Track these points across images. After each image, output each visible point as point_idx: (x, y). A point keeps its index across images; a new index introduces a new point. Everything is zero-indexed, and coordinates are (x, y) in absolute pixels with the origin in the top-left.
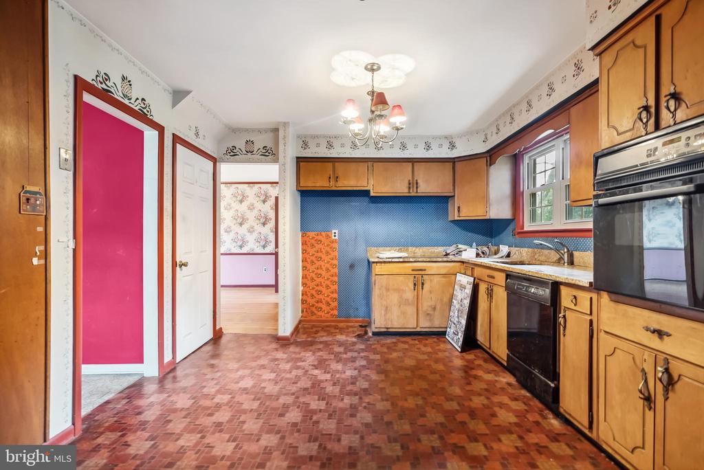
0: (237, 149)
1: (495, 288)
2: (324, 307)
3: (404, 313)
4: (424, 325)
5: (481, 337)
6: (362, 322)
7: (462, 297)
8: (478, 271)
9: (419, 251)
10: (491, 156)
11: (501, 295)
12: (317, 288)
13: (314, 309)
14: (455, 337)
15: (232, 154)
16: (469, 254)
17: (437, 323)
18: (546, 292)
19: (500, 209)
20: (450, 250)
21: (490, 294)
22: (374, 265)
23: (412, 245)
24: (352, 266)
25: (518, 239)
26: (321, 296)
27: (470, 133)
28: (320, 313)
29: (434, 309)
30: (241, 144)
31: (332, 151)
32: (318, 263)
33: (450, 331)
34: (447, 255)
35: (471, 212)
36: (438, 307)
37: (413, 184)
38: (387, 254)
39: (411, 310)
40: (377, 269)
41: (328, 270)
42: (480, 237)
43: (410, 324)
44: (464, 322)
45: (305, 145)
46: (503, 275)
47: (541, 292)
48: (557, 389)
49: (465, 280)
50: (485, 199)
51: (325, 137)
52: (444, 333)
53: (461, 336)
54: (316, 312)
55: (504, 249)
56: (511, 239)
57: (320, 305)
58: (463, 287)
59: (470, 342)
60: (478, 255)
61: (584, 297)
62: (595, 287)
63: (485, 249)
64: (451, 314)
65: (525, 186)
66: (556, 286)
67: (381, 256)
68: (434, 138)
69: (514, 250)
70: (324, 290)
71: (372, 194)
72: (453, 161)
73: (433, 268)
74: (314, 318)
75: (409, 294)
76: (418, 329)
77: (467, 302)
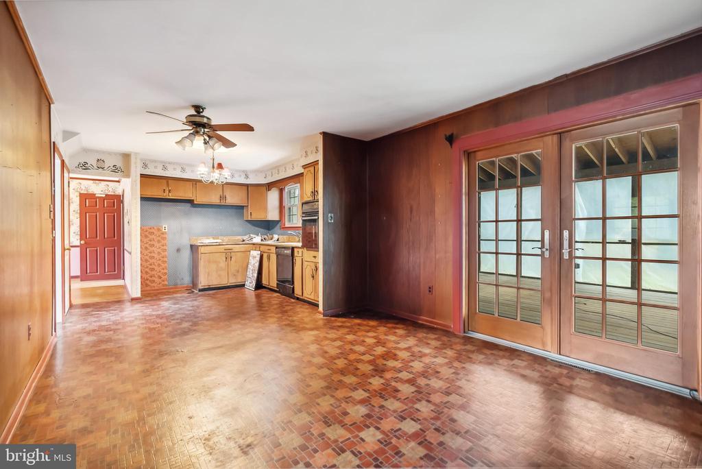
0: (89, 165)
1: (271, 255)
2: (156, 280)
3: (220, 276)
4: (232, 281)
5: (264, 282)
6: (187, 287)
7: (254, 263)
8: (262, 248)
9: (226, 239)
10: (270, 186)
11: (274, 257)
12: (151, 267)
13: (148, 282)
14: (250, 284)
15: (84, 168)
16: (257, 239)
17: (239, 281)
18: (289, 252)
19: (273, 215)
20: (245, 238)
21: (269, 258)
22: (200, 248)
23: (222, 236)
24: (178, 250)
25: (282, 231)
26: (153, 273)
27: (257, 172)
28: (153, 285)
29: (238, 271)
30: (92, 161)
31: (167, 172)
32: (151, 249)
33: (247, 283)
34: (243, 241)
35: (258, 216)
36: (240, 270)
37: (223, 197)
38: (207, 241)
39: (224, 273)
40: (202, 250)
41: (159, 253)
42: (262, 230)
43: (224, 282)
44: (256, 275)
45: (145, 166)
46: (275, 248)
47: (288, 252)
48: (293, 288)
49: (255, 254)
50: (265, 209)
51: (162, 162)
52: (244, 285)
53: (254, 283)
54: (150, 284)
55: (276, 237)
56: (279, 231)
57: (153, 278)
58: (254, 257)
59: (259, 285)
60: (262, 240)
61: (300, 250)
62: (303, 247)
63: (266, 236)
64: (248, 273)
65: (286, 203)
66: (293, 249)
67: (204, 242)
68: (237, 171)
69: (281, 237)
70: (156, 268)
71: (195, 202)
72: (247, 186)
73: (237, 248)
74: (148, 288)
75: (223, 264)
76: (228, 285)
77: (257, 265)
